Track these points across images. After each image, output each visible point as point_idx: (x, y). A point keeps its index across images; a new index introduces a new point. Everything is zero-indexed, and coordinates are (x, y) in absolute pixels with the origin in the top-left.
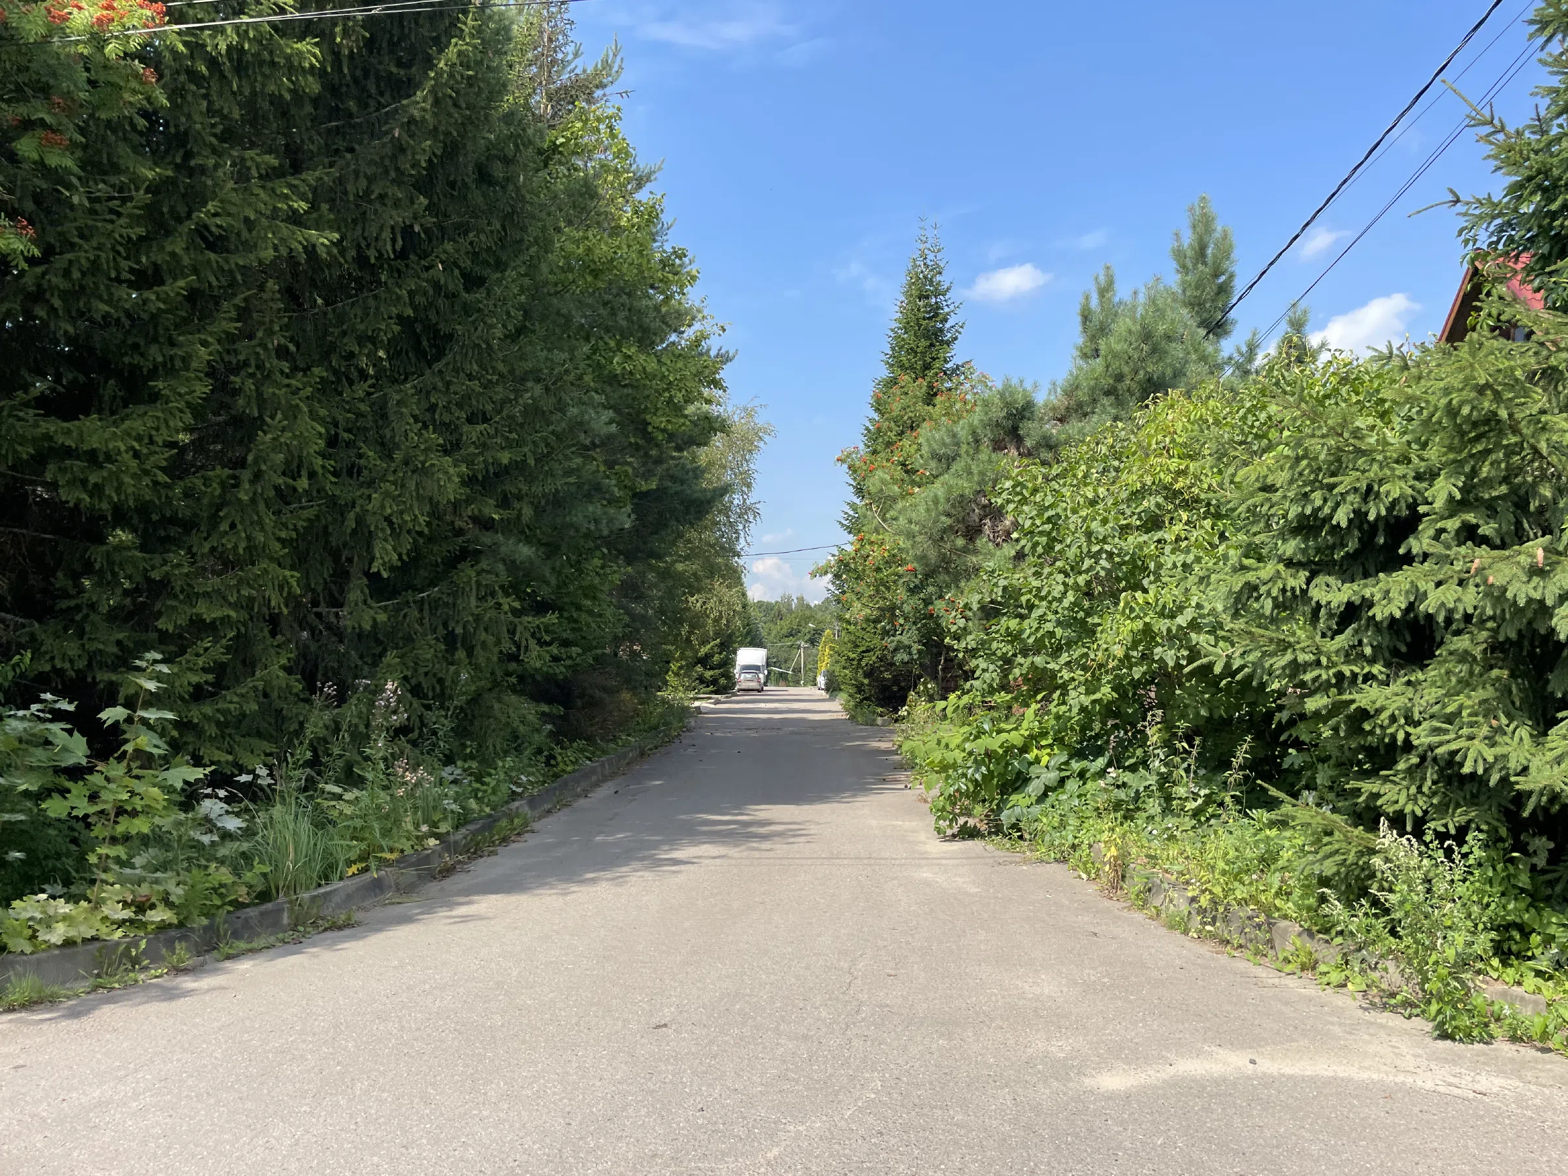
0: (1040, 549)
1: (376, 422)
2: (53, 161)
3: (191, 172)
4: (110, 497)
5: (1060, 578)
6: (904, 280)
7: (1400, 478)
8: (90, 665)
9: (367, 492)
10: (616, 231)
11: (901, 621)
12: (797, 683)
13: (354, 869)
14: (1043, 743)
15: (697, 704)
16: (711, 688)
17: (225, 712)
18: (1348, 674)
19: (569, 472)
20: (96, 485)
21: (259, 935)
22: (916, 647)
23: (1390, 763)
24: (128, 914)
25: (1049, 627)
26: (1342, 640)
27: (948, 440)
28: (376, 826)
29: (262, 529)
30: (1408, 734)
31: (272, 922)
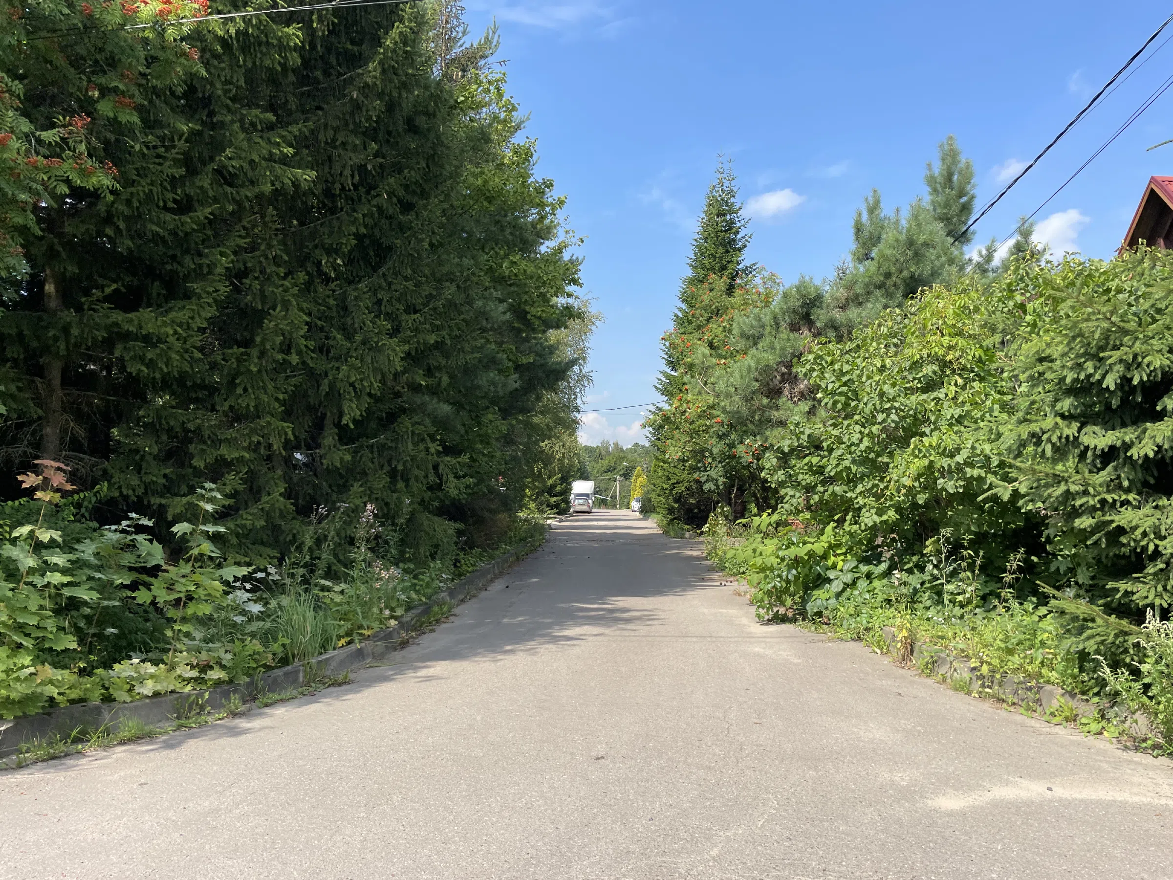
0: (839, 406)
1: (338, 313)
2: (123, 118)
3: (213, 126)
4: (161, 368)
5: (858, 428)
6: (704, 202)
7: (1157, 351)
8: (146, 493)
9: (337, 365)
10: (500, 166)
11: (710, 460)
12: (614, 507)
13: (343, 642)
14: (839, 552)
15: (549, 522)
16: (555, 510)
17: (243, 527)
18: (1110, 501)
19: (475, 349)
20: (151, 360)
21: (285, 689)
22: (721, 480)
23: (1141, 568)
24: (194, 674)
25: (847, 463)
26: (1105, 475)
27: (755, 323)
28: (359, 611)
29: (266, 393)
30: (1157, 546)
31: (292, 679)
